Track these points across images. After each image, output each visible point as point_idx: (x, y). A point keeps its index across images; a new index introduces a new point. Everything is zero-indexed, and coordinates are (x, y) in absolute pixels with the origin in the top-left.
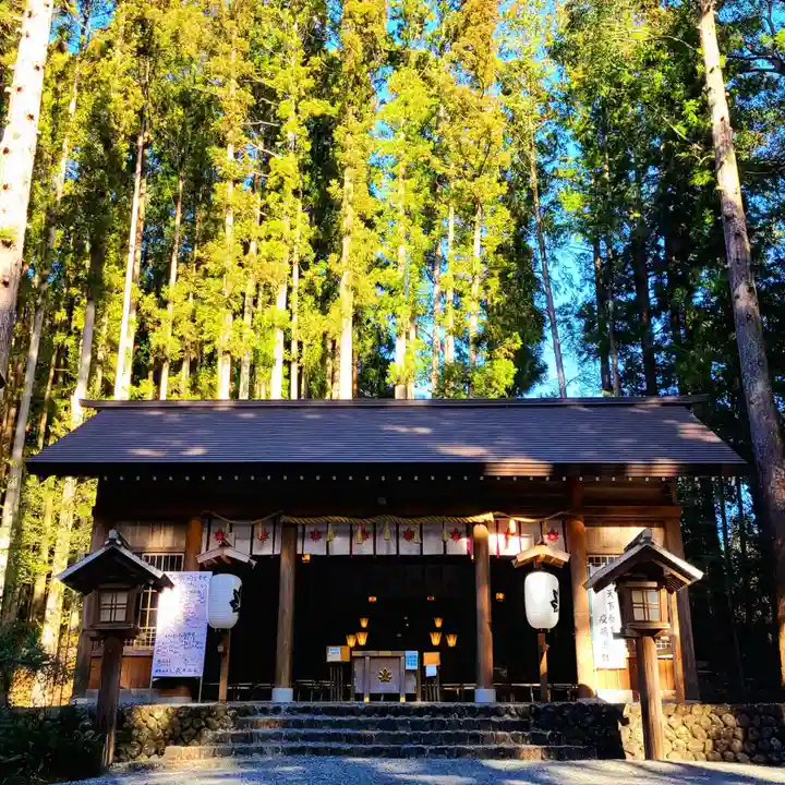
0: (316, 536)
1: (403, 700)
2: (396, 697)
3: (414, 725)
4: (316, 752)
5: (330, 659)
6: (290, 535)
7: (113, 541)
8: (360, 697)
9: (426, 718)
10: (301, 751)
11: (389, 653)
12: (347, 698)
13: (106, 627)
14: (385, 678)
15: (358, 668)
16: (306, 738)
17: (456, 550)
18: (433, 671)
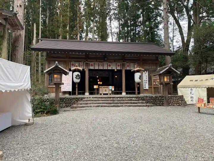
0: (92, 65)
1: (109, 95)
2: (107, 94)
3: (118, 100)
4: (102, 106)
5: (94, 88)
6: (87, 65)
7: (57, 64)
8: (101, 94)
9: (119, 99)
10: (99, 106)
11: (106, 87)
12: (98, 94)
13: (55, 82)
14: (106, 91)
15: (101, 89)
16: (98, 103)
17: (119, 68)
18: (113, 89)
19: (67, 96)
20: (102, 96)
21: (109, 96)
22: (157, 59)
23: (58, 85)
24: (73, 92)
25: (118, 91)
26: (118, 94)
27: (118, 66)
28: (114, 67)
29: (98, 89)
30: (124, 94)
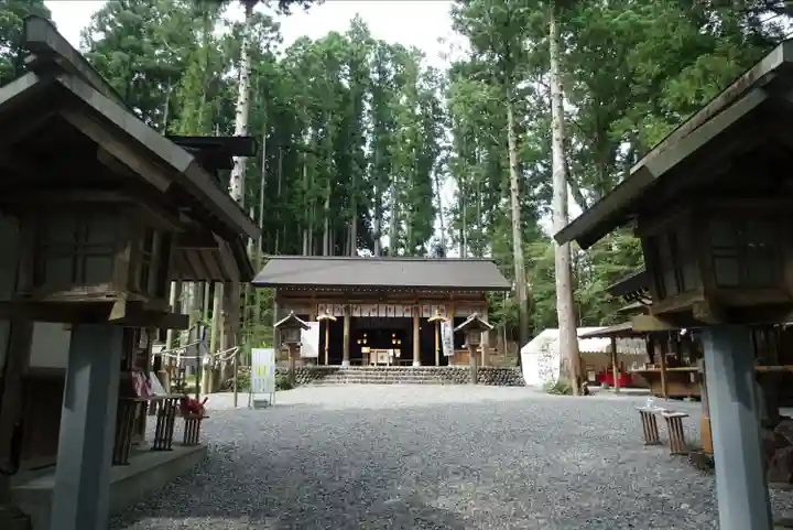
0: (356, 310)
1: (388, 365)
2: (385, 364)
3: (394, 374)
4: (362, 382)
5: (362, 352)
6: (348, 309)
7: (292, 314)
8: (373, 364)
11: (383, 350)
12: (369, 364)
15: (373, 354)
16: (357, 378)
17: (408, 315)
18: (398, 355)
19: (310, 365)
20: (375, 367)
21: (388, 367)
22: (483, 298)
23: (295, 348)
24: (321, 359)
25: (406, 359)
26: (403, 364)
27: (407, 310)
28: (401, 312)
29: (369, 354)
30: (416, 364)
